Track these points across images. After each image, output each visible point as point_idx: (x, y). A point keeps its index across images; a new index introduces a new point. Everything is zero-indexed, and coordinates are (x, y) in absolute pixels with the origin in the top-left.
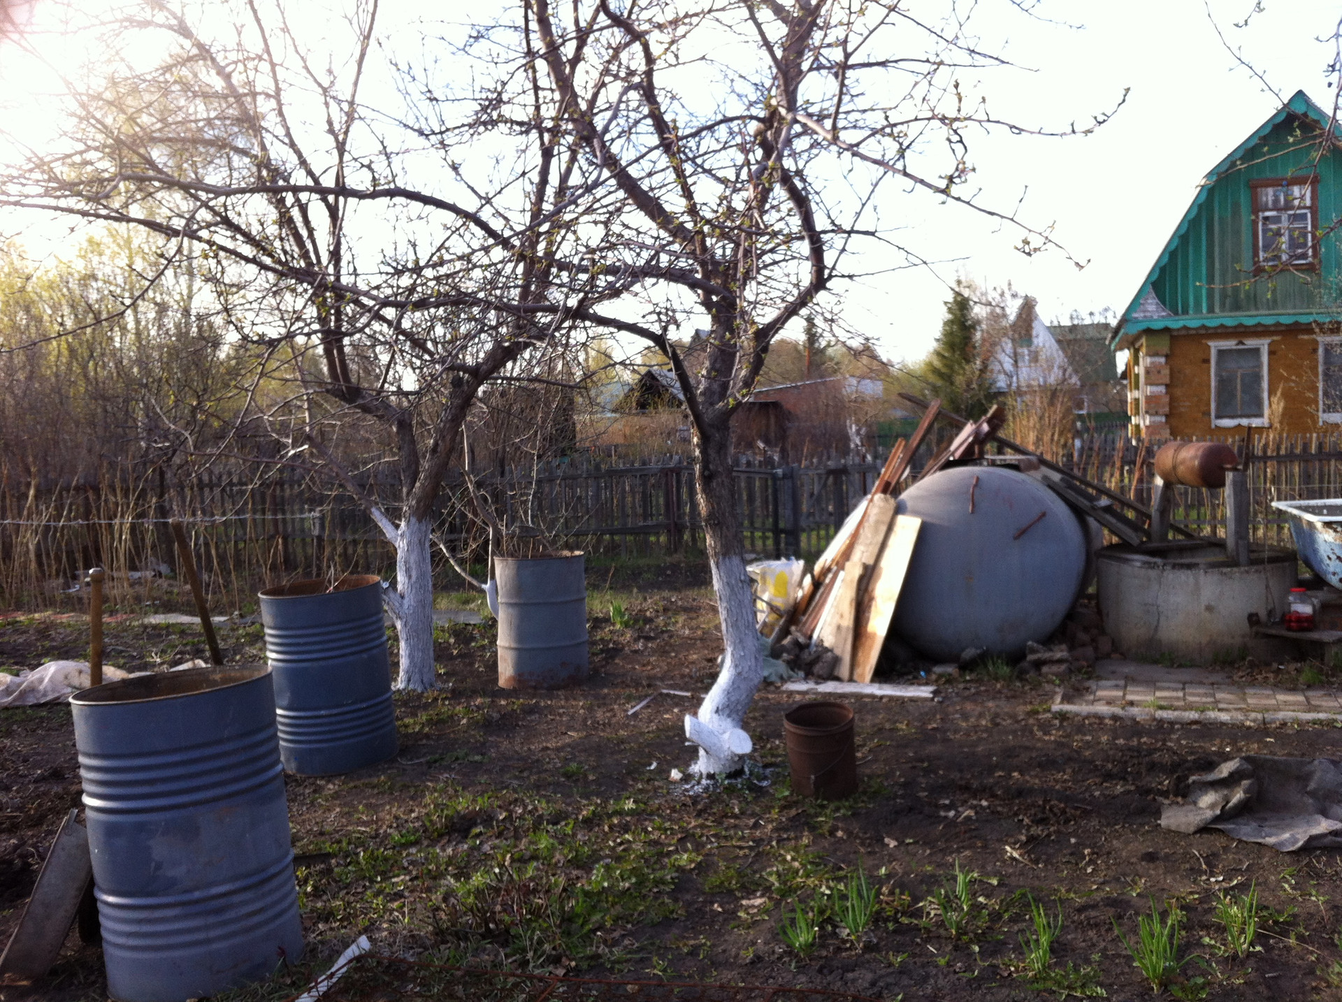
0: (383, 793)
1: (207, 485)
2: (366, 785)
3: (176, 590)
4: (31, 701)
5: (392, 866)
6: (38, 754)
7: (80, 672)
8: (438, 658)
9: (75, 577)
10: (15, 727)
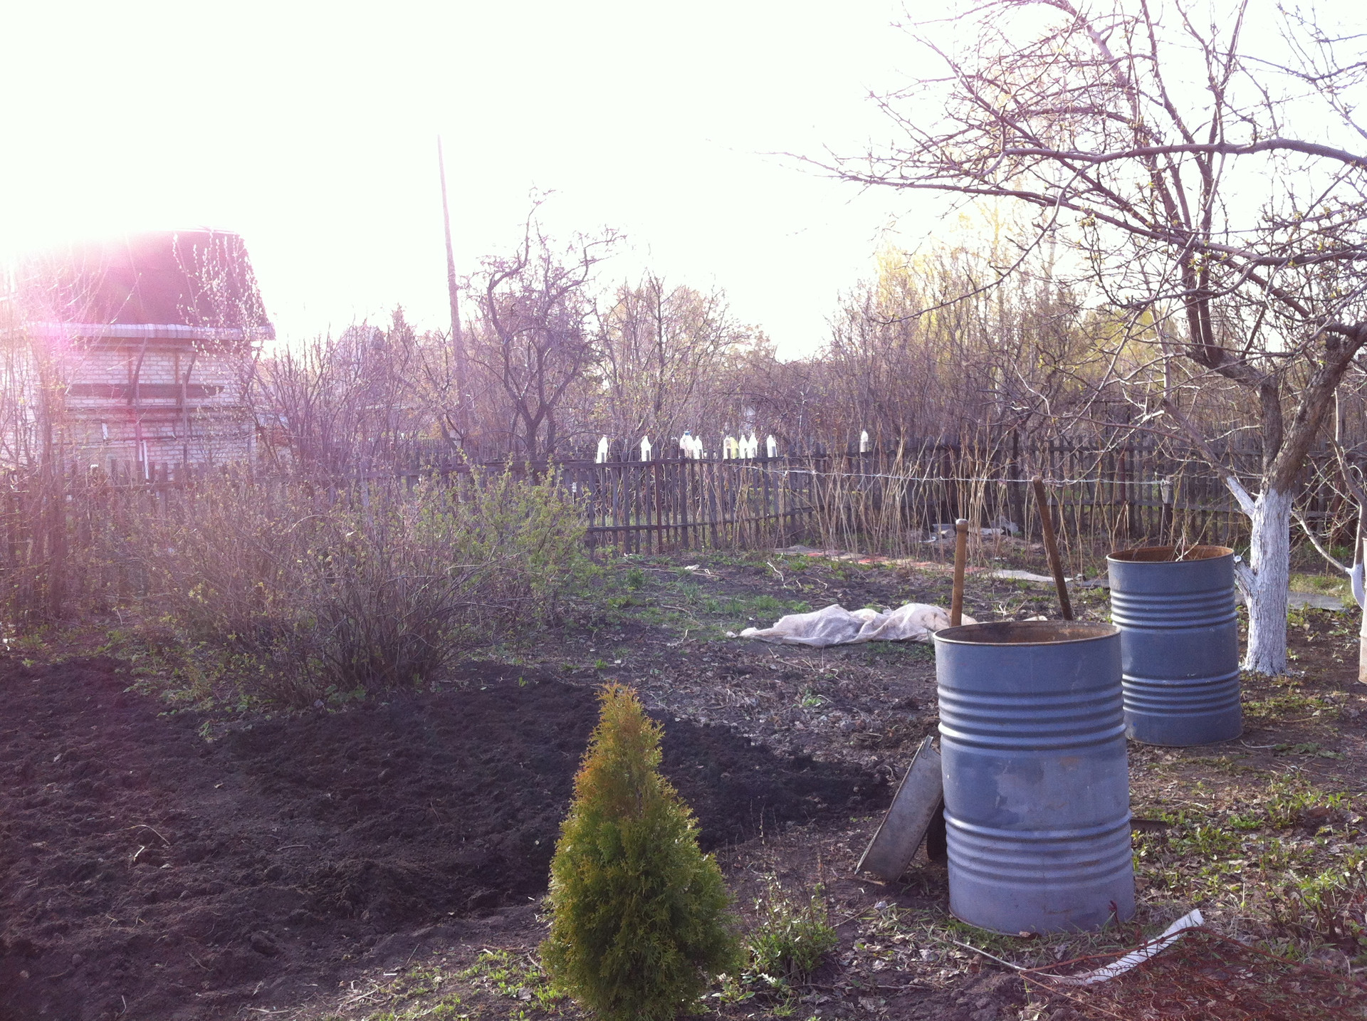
0: (1224, 773)
1: (1057, 449)
2: (1206, 762)
3: (1023, 549)
4: (892, 637)
5: (1230, 848)
6: (897, 685)
7: (935, 616)
8: (1290, 643)
9: (933, 530)
10: (878, 658)
